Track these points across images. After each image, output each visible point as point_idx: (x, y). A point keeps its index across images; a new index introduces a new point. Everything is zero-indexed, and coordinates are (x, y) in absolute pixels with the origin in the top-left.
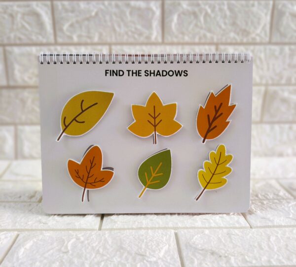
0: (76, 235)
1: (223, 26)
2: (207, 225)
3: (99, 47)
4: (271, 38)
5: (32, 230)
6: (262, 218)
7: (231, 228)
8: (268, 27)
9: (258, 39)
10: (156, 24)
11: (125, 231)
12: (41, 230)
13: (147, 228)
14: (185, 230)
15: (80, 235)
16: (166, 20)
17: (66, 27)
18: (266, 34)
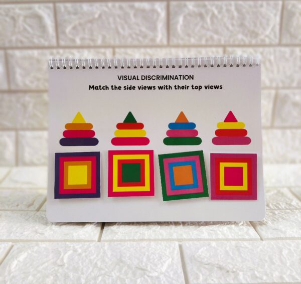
0: (74, 247)
1: (231, 27)
2: (214, 237)
3: (103, 50)
4: (280, 40)
5: (28, 241)
6: (273, 229)
7: (240, 240)
8: (278, 27)
9: (267, 41)
10: (161, 25)
11: (126, 243)
12: (37, 241)
13: (150, 240)
14: (191, 242)
15: (78, 246)
16: (172, 22)
17: (68, 29)
18: (275, 36)
